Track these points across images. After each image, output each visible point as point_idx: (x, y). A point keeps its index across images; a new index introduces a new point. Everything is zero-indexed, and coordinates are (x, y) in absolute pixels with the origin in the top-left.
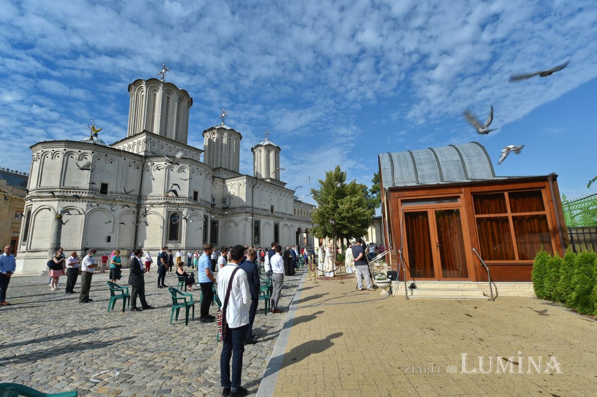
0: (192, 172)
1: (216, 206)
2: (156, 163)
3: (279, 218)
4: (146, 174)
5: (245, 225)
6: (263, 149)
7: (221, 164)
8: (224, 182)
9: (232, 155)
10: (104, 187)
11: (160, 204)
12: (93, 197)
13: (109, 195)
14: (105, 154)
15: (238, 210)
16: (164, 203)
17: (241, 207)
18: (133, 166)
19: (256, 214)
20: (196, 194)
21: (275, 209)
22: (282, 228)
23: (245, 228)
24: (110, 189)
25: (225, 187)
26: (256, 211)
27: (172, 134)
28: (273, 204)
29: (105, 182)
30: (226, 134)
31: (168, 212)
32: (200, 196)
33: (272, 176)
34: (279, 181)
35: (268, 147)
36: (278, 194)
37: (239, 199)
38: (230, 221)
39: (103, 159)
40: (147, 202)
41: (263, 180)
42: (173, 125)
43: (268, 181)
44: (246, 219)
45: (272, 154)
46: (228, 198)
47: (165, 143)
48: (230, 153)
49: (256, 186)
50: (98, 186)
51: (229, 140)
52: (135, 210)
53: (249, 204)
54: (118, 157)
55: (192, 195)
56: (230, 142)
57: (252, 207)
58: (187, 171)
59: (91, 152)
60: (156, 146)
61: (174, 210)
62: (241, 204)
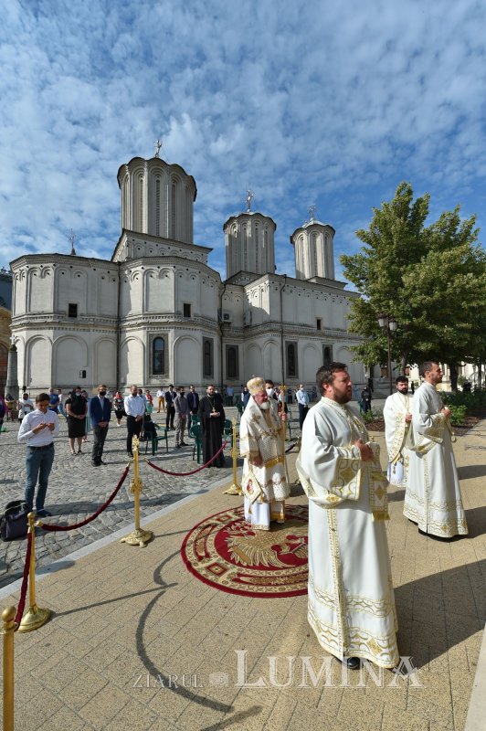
0: (178, 276)
1: (232, 325)
2: (133, 270)
3: (333, 337)
4: (124, 286)
5: (270, 349)
6: (304, 235)
7: (246, 266)
8: (244, 291)
9: (260, 252)
10: (73, 309)
11: (139, 325)
12: (59, 322)
13: (79, 318)
14: (69, 266)
15: (260, 329)
16: (143, 324)
17: (265, 324)
18: (107, 278)
19: (289, 333)
20: (187, 307)
21: (324, 324)
22: (338, 352)
23: (270, 354)
24: (80, 310)
25: (245, 297)
26: (286, 328)
27: (165, 230)
28: (319, 316)
29: (74, 302)
30: (249, 223)
31: (150, 336)
32: (194, 310)
33: (321, 273)
34: (333, 281)
35: (313, 230)
36: (329, 299)
37: (262, 311)
38: (253, 345)
39: (67, 273)
40: (127, 323)
41: (307, 281)
42: (165, 217)
43: (314, 281)
44: (271, 341)
45: (319, 240)
46: (249, 313)
47: (154, 244)
48: (257, 250)
49: (287, 290)
50: (65, 308)
51: (255, 231)
52: (114, 335)
53: (277, 318)
54: (86, 268)
55: (181, 309)
56: (256, 233)
57: (282, 322)
58: (171, 275)
59: (52, 264)
60: (143, 249)
61: (156, 332)
62: (265, 319)
